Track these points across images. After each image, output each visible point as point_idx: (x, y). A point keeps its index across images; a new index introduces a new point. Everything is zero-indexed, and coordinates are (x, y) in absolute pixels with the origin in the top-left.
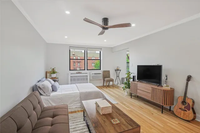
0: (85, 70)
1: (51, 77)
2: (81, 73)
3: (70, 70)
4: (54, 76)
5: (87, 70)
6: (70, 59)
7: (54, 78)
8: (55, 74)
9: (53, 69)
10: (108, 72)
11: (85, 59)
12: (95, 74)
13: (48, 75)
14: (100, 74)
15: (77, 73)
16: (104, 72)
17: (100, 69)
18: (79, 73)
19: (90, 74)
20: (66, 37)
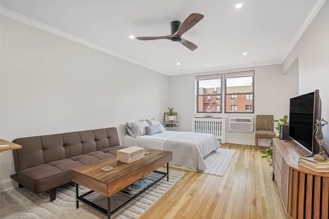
0: (221, 112)
1: (168, 120)
2: (211, 117)
3: (197, 112)
4: (172, 118)
5: (225, 112)
6: (198, 96)
7: (172, 121)
8: (173, 116)
9: (171, 109)
10: (270, 119)
11: (221, 94)
12: (237, 120)
13: (166, 116)
14: (249, 121)
15: (205, 117)
16: (258, 117)
17: (253, 113)
18: (208, 117)
19: (227, 120)
20: (178, 64)
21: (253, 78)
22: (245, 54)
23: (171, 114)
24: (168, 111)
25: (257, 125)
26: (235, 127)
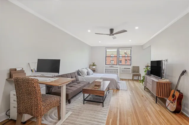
0: (117, 65)
1: (92, 68)
2: (113, 67)
3: (106, 64)
4: (94, 67)
5: (119, 65)
6: (106, 57)
7: (94, 69)
8: (95, 67)
9: (94, 63)
10: (138, 68)
11: (117, 57)
12: (125, 68)
13: (91, 66)
14: (129, 68)
15: (110, 67)
16: (133, 67)
17: (131, 65)
18: (112, 67)
19: (120, 68)
20: (100, 42)
21: (131, 50)
22: (130, 41)
23: (94, 65)
24: (92, 64)
25: (133, 71)
26: (124, 71)
